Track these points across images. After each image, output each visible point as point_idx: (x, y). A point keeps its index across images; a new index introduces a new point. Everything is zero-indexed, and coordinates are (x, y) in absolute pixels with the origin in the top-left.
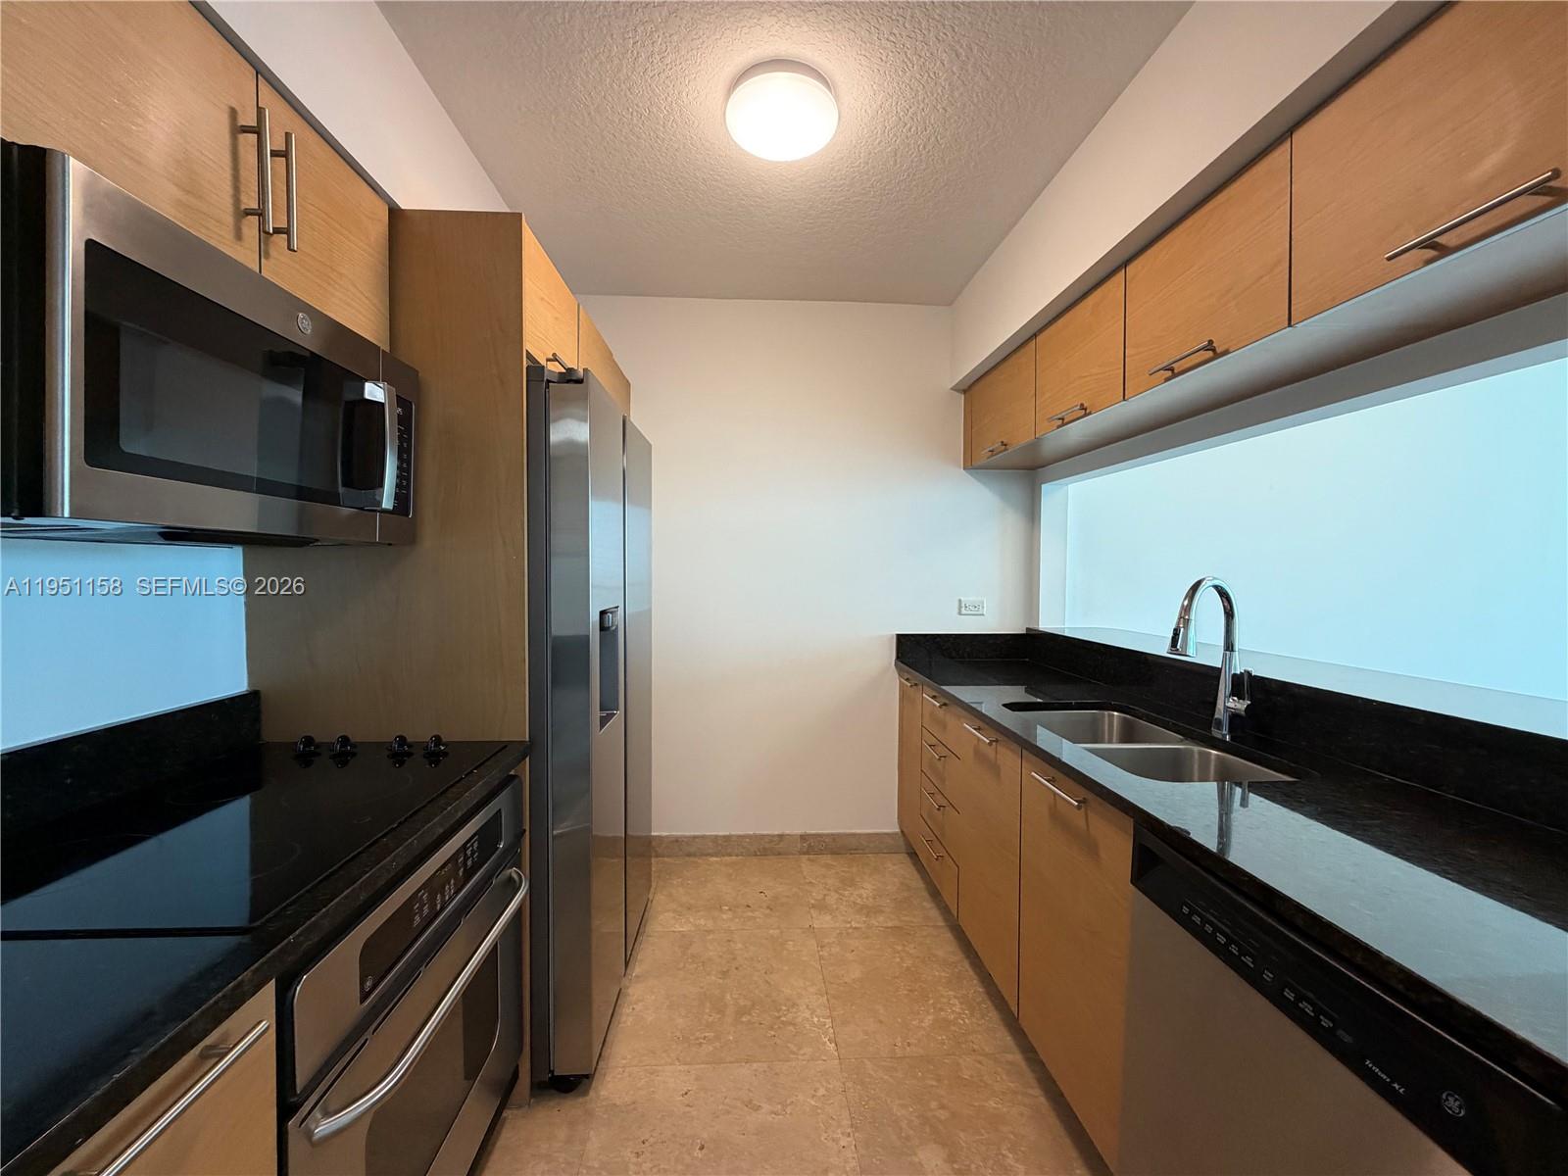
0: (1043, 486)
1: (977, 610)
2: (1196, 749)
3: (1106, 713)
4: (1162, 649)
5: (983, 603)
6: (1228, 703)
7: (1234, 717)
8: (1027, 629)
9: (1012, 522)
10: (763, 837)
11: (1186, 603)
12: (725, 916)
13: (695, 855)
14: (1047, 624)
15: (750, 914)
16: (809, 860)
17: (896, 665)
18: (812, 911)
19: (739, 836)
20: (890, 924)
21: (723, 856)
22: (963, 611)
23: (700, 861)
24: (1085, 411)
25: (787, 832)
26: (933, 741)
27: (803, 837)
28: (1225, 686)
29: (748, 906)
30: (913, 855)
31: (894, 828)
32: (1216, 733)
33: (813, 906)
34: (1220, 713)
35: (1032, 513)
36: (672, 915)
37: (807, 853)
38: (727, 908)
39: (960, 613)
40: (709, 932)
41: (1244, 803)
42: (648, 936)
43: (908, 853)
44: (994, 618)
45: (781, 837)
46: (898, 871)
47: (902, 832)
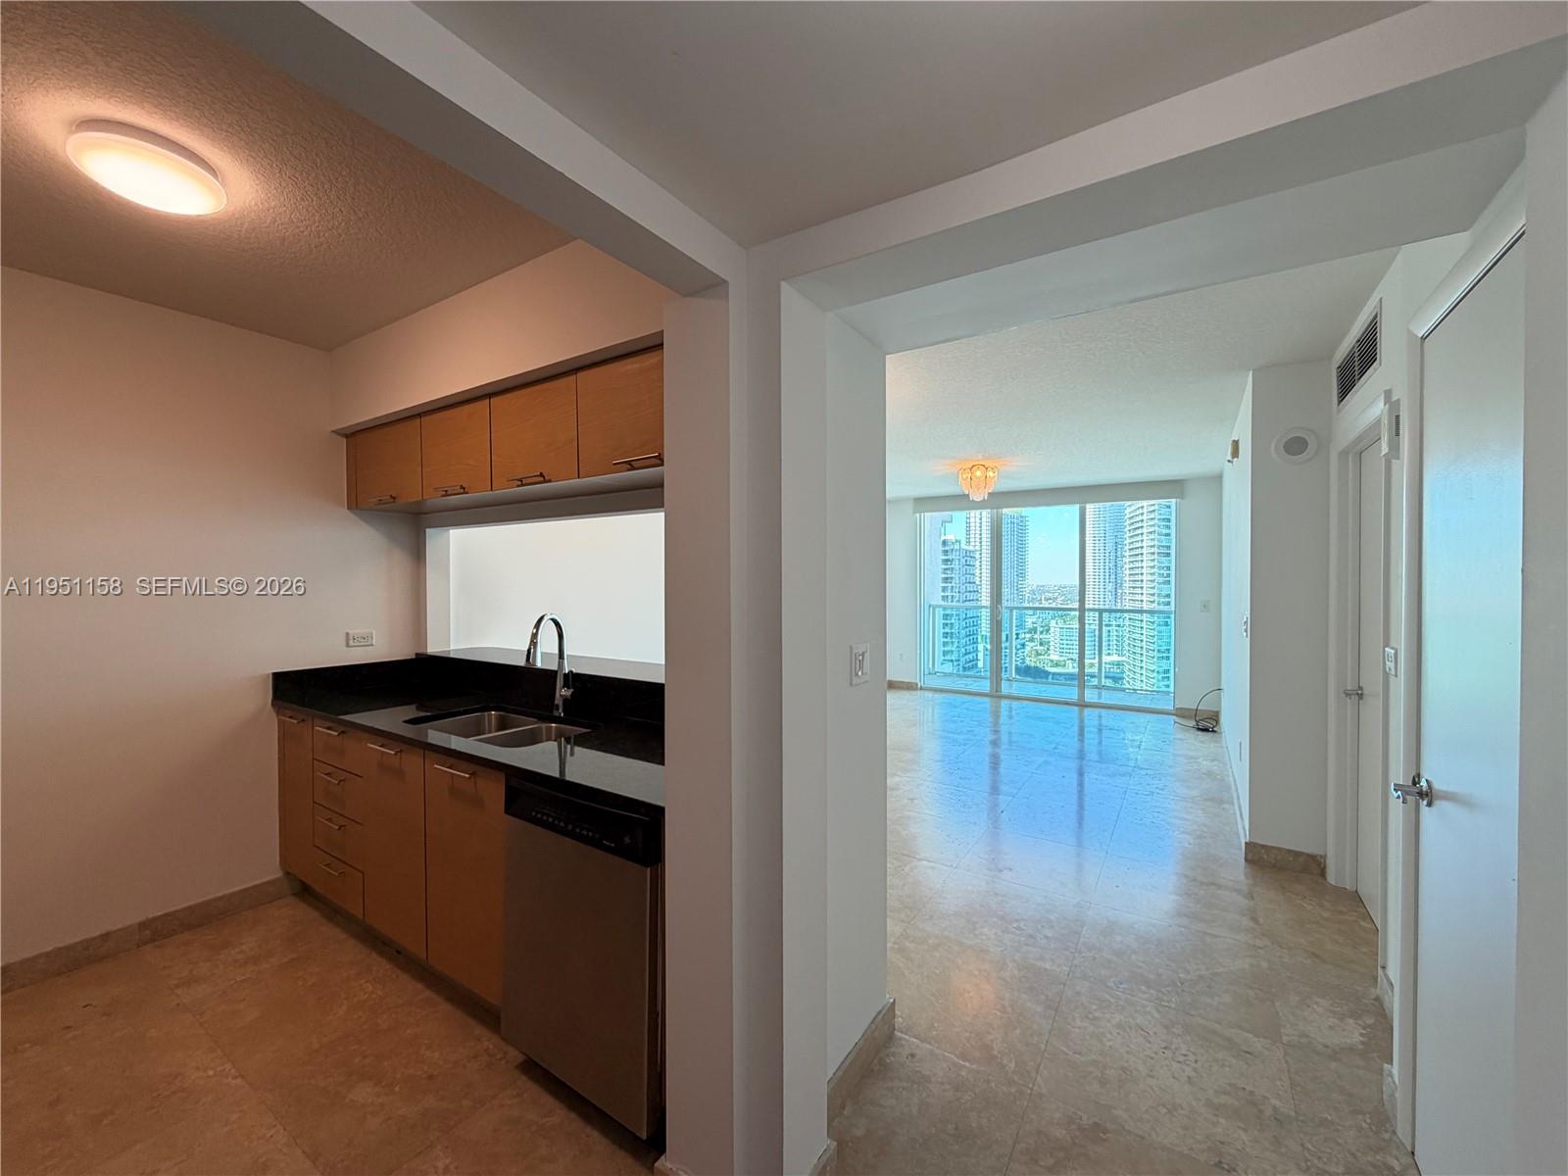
0: (427, 530)
1: (365, 641)
2: (544, 725)
3: (486, 714)
4: (522, 662)
5: (372, 634)
6: (563, 692)
7: (565, 700)
8: (416, 654)
9: (400, 559)
11: (535, 631)
14: (433, 649)
15: (73, 1034)
17: (273, 705)
18: (176, 991)
20: (285, 960)
22: (351, 643)
24: (464, 490)
26: (330, 769)
27: (143, 925)
28: (560, 682)
29: (68, 1028)
30: (305, 892)
31: (278, 874)
32: (556, 714)
33: (177, 986)
34: (558, 701)
35: (418, 554)
37: (153, 940)
39: (348, 645)
41: (572, 754)
43: (294, 895)
44: (381, 646)
45: (106, 936)
46: (284, 914)
47: (287, 874)
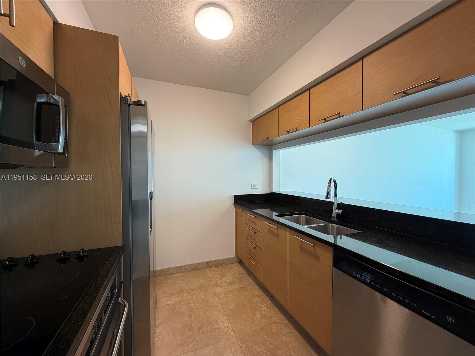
0: (274, 151)
1: (256, 187)
3: (301, 216)
5: (258, 185)
6: (336, 211)
7: (338, 215)
8: (270, 192)
9: (265, 161)
10: (193, 265)
11: (329, 185)
12: (185, 295)
13: (169, 275)
14: (275, 191)
15: (193, 292)
16: (209, 270)
17: (234, 205)
18: (214, 287)
19: (185, 266)
20: (239, 287)
21: (179, 273)
22: (253, 187)
23: (171, 276)
24: (296, 130)
25: (201, 262)
26: (251, 228)
27: (206, 263)
28: (335, 206)
29: (192, 290)
30: (241, 262)
31: (234, 255)
32: (332, 219)
33: (214, 285)
34: (334, 214)
35: (271, 158)
36: (165, 298)
37: (208, 267)
38: (185, 292)
39: (252, 188)
40: (180, 302)
42: (158, 308)
43: (238, 263)
44: (261, 189)
45: (199, 264)
46: (237, 268)
47: (237, 256)
